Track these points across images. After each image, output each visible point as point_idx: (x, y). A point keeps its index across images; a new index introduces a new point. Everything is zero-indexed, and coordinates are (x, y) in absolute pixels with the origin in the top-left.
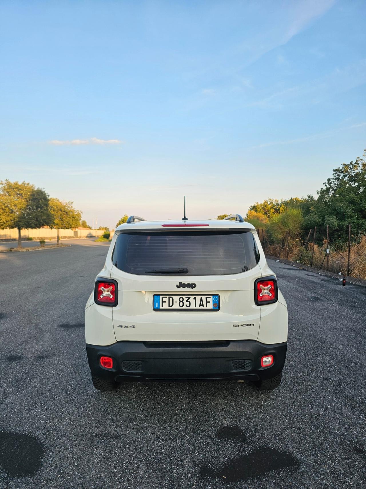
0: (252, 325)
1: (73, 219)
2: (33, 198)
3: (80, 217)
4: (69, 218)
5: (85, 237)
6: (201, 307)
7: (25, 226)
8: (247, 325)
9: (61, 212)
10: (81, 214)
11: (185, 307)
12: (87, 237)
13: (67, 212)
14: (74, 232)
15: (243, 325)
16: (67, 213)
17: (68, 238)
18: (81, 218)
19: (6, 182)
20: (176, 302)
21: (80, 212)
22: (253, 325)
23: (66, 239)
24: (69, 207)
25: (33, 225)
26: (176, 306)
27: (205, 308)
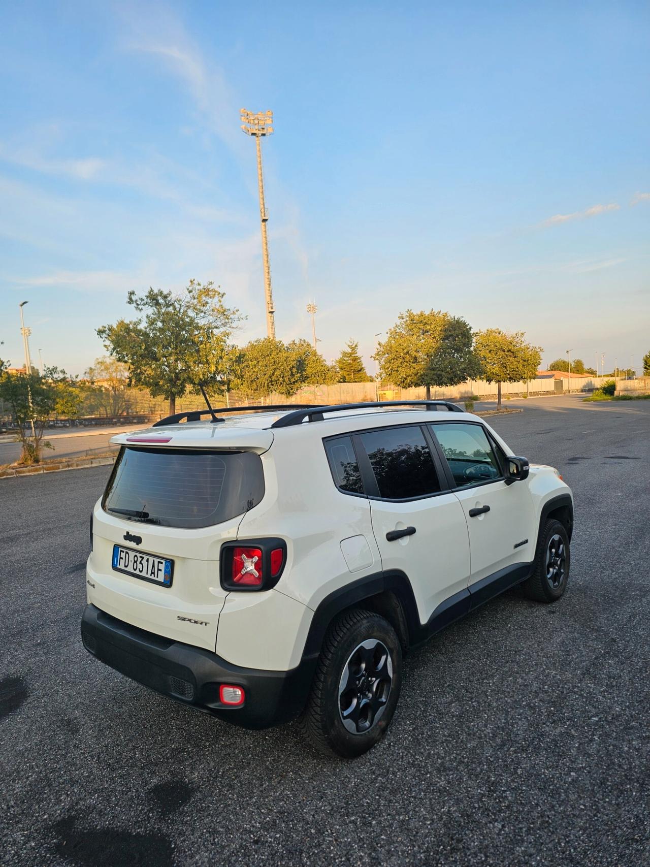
0: (204, 624)
1: (526, 363)
2: (445, 336)
3: (540, 358)
4: (517, 361)
5: (577, 390)
6: (152, 577)
7: (433, 382)
8: (196, 622)
9: (503, 353)
10: (541, 353)
11: (137, 572)
12: (582, 391)
13: (513, 352)
14: (556, 383)
15: (190, 620)
16: (514, 354)
17: (543, 394)
18: (541, 361)
19: (407, 314)
20: (131, 561)
21: (539, 350)
22: (206, 625)
23: (540, 396)
24: (517, 343)
25: (445, 379)
26: (130, 569)
27: (155, 578)
